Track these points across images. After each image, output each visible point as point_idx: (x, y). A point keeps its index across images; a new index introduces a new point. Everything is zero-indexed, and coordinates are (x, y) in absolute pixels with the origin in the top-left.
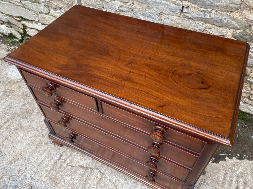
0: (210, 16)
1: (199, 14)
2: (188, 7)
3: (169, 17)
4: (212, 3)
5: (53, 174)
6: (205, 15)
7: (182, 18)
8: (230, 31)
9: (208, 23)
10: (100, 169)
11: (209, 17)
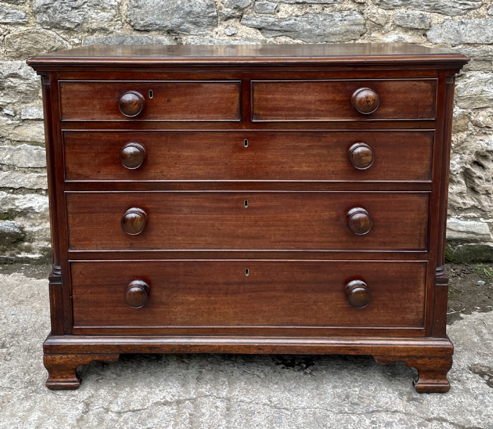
10: (214, 394)
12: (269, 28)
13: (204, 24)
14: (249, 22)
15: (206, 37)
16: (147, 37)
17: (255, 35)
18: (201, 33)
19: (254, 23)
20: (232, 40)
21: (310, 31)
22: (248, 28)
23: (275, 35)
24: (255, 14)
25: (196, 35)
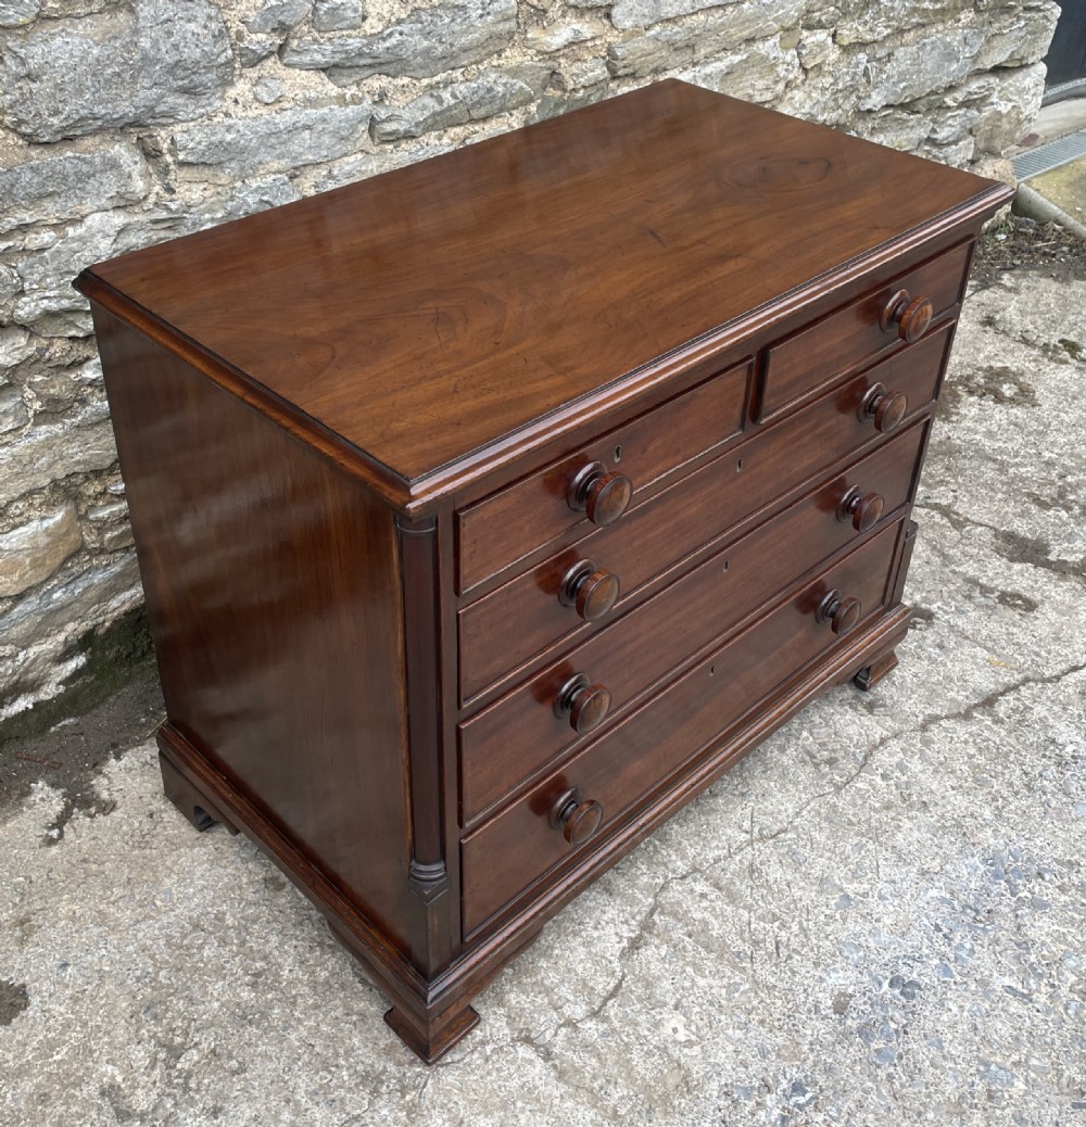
0: (454, 96)
1: (420, 105)
2: (383, 95)
3: (330, 172)
4: (452, 45)
6: (440, 101)
7: (376, 150)
8: (513, 118)
9: (452, 126)
11: (452, 102)
12: (349, 64)
13: (209, 88)
14: (307, 59)
15: (216, 120)
16: (75, 158)
17: (321, 88)
18: (203, 111)
19: (318, 57)
20: (276, 112)
21: (427, 51)
22: (304, 73)
23: (358, 78)
24: (316, 34)
25: (193, 120)
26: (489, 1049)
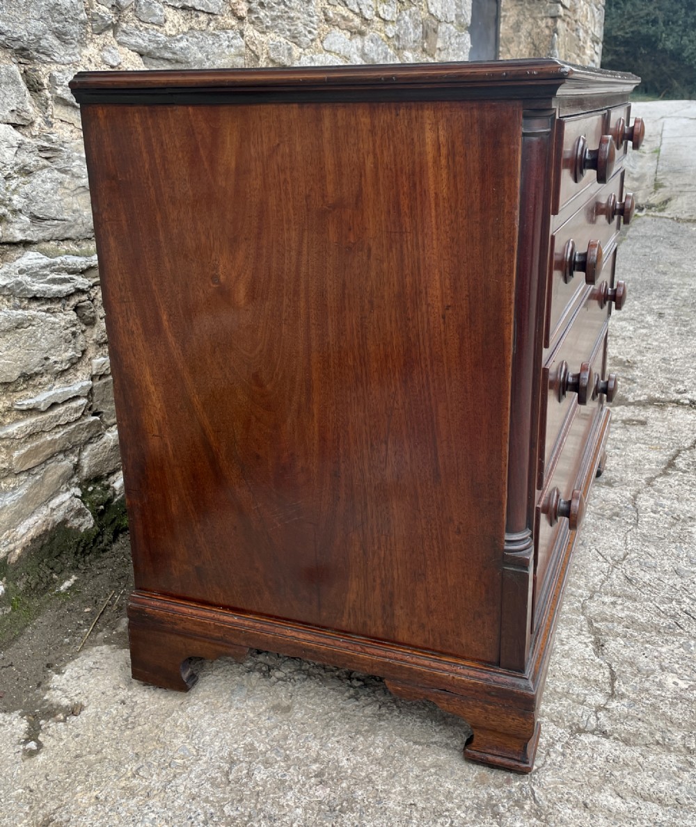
5: (683, 738)
10: (582, 600)
12: (158, 55)
13: (74, 39)
14: (132, 41)
18: (70, 57)
19: (139, 42)
22: (131, 52)
24: (137, 22)
25: (63, 63)
26: (558, 747)
